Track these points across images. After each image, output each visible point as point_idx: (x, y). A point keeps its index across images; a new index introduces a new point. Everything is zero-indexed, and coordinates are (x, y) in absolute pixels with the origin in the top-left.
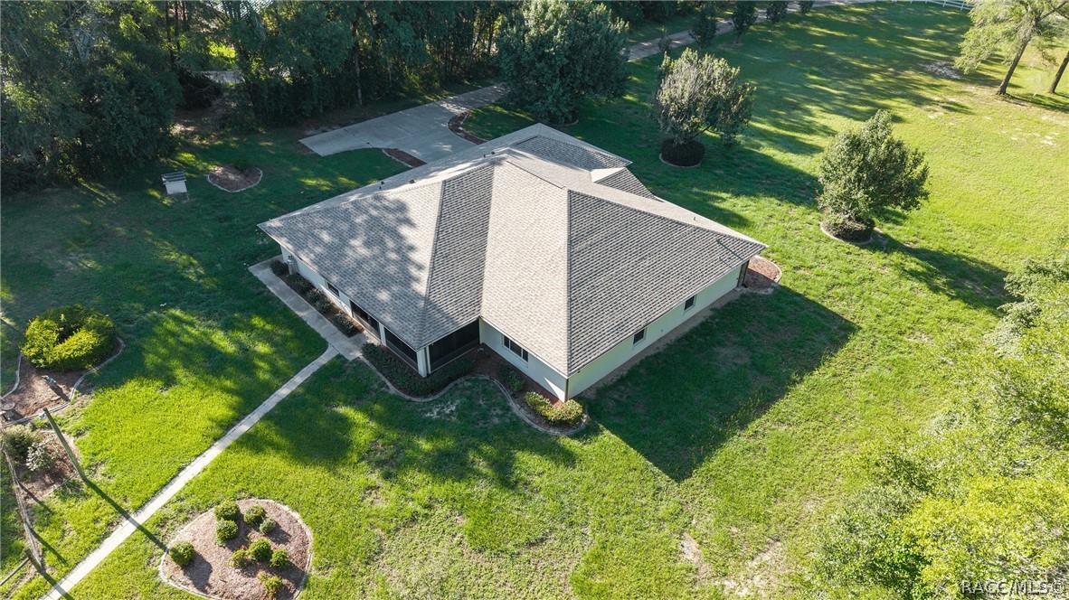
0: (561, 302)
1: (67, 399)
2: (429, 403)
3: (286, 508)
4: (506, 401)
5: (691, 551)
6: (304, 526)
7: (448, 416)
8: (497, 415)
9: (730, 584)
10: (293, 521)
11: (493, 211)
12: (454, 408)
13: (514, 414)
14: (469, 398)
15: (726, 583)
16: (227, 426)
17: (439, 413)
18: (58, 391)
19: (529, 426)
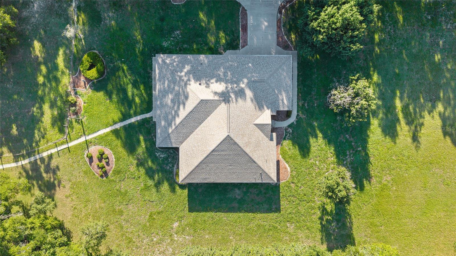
0: (195, 164)
1: (86, 88)
2: (159, 150)
3: (113, 156)
4: (175, 164)
5: (176, 225)
6: (114, 164)
7: (160, 157)
8: (170, 166)
9: (175, 236)
10: (113, 161)
11: (209, 118)
12: (163, 156)
13: (173, 169)
14: (168, 156)
15: (175, 235)
16: (115, 123)
17: (159, 155)
18: (85, 85)
19: (173, 175)
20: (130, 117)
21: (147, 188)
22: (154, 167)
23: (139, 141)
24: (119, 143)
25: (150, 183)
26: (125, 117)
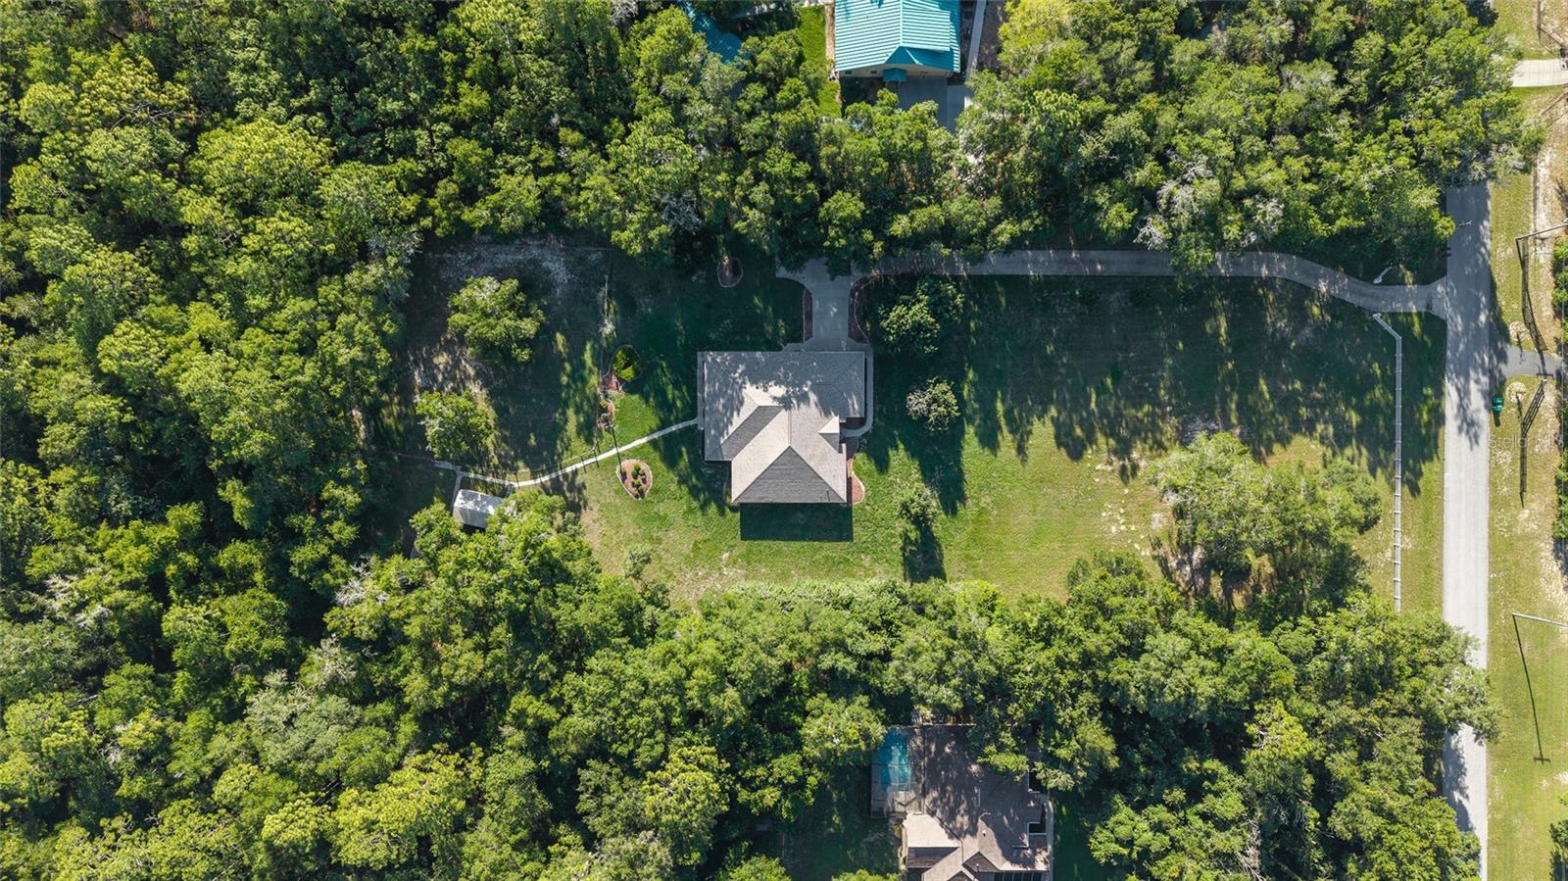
1: (618, 390)
3: (651, 472)
6: (651, 481)
10: (650, 477)
17: (706, 470)
18: (617, 386)
20: (671, 425)
21: (690, 511)
22: (700, 485)
23: (681, 454)
24: (656, 455)
25: (695, 504)
26: (664, 424)
